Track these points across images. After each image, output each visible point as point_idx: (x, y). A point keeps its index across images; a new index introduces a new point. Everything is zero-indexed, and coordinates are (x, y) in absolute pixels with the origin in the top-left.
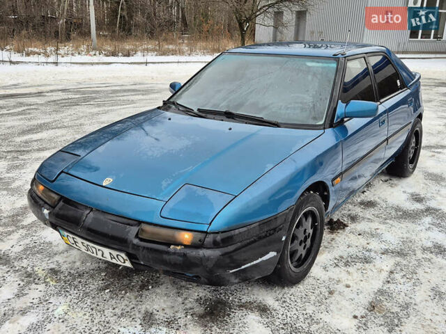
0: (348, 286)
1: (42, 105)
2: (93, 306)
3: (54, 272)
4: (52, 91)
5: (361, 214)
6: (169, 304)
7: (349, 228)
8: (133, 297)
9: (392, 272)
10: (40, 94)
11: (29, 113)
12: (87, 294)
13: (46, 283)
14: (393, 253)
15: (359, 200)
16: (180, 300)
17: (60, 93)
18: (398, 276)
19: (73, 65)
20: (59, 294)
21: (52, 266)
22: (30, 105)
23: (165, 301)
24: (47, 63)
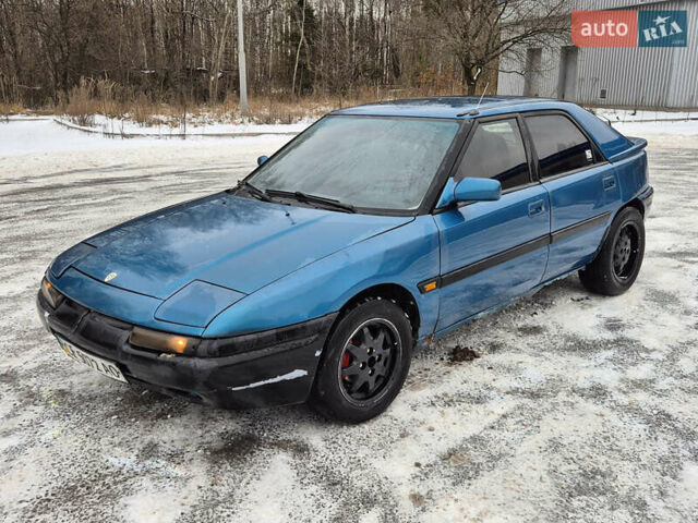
0: (431, 429)
1: (141, 192)
2: (90, 433)
3: (62, 393)
4: (163, 174)
5: (509, 343)
6: (183, 436)
7: (480, 359)
8: (142, 426)
9: (504, 416)
10: (145, 178)
11: (119, 204)
12: (89, 420)
13: (47, 405)
14: (523, 393)
15: (520, 324)
16: (200, 432)
17: (173, 177)
18: (510, 421)
19: (206, 138)
20: (56, 417)
21: (62, 387)
22: (126, 193)
23: (179, 432)
24: (171, 135)
